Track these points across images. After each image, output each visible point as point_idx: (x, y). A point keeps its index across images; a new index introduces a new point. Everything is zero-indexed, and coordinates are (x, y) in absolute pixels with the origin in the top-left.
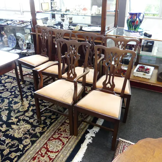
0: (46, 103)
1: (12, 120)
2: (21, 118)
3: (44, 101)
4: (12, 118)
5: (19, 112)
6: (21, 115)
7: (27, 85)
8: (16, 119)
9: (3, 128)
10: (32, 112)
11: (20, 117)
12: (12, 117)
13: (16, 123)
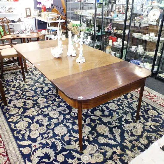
0: (162, 132)
1: (126, 143)
2: (136, 143)
3: (159, 128)
4: (126, 141)
5: (132, 135)
6: (135, 140)
7: (135, 101)
8: (130, 144)
9: (118, 150)
10: (147, 140)
11: (134, 143)
12: (126, 139)
13: (130, 148)
